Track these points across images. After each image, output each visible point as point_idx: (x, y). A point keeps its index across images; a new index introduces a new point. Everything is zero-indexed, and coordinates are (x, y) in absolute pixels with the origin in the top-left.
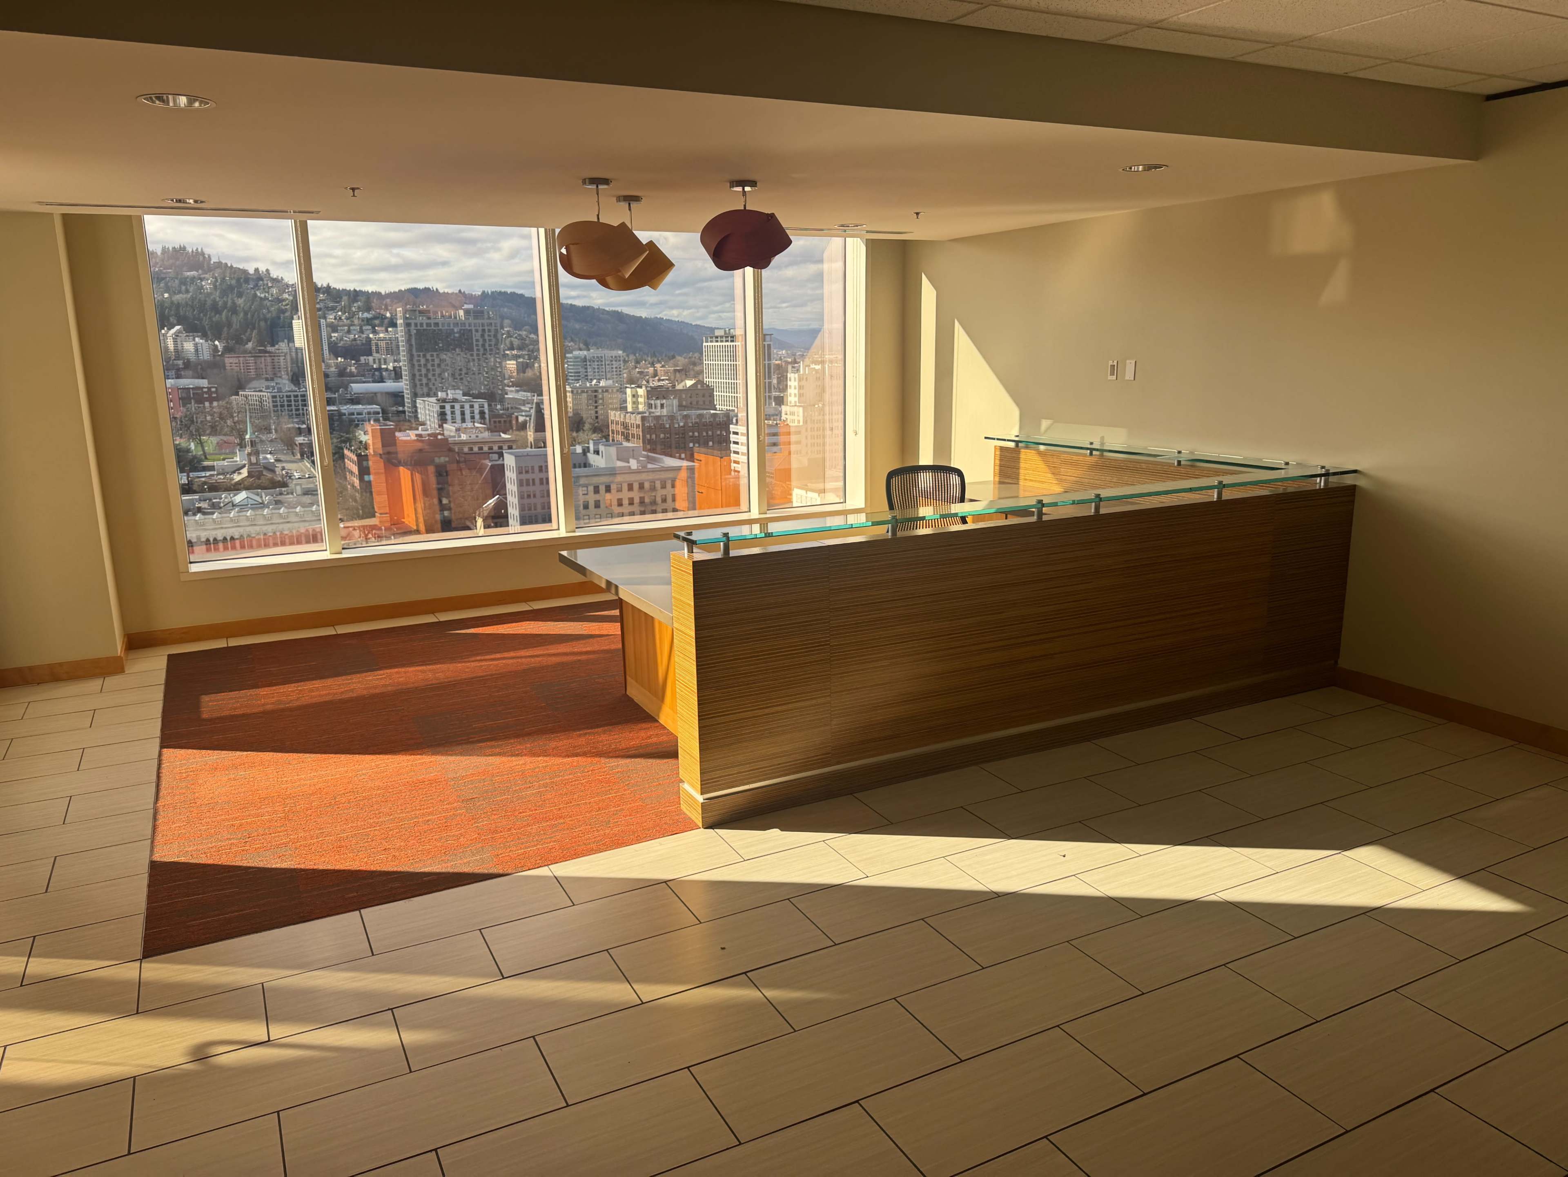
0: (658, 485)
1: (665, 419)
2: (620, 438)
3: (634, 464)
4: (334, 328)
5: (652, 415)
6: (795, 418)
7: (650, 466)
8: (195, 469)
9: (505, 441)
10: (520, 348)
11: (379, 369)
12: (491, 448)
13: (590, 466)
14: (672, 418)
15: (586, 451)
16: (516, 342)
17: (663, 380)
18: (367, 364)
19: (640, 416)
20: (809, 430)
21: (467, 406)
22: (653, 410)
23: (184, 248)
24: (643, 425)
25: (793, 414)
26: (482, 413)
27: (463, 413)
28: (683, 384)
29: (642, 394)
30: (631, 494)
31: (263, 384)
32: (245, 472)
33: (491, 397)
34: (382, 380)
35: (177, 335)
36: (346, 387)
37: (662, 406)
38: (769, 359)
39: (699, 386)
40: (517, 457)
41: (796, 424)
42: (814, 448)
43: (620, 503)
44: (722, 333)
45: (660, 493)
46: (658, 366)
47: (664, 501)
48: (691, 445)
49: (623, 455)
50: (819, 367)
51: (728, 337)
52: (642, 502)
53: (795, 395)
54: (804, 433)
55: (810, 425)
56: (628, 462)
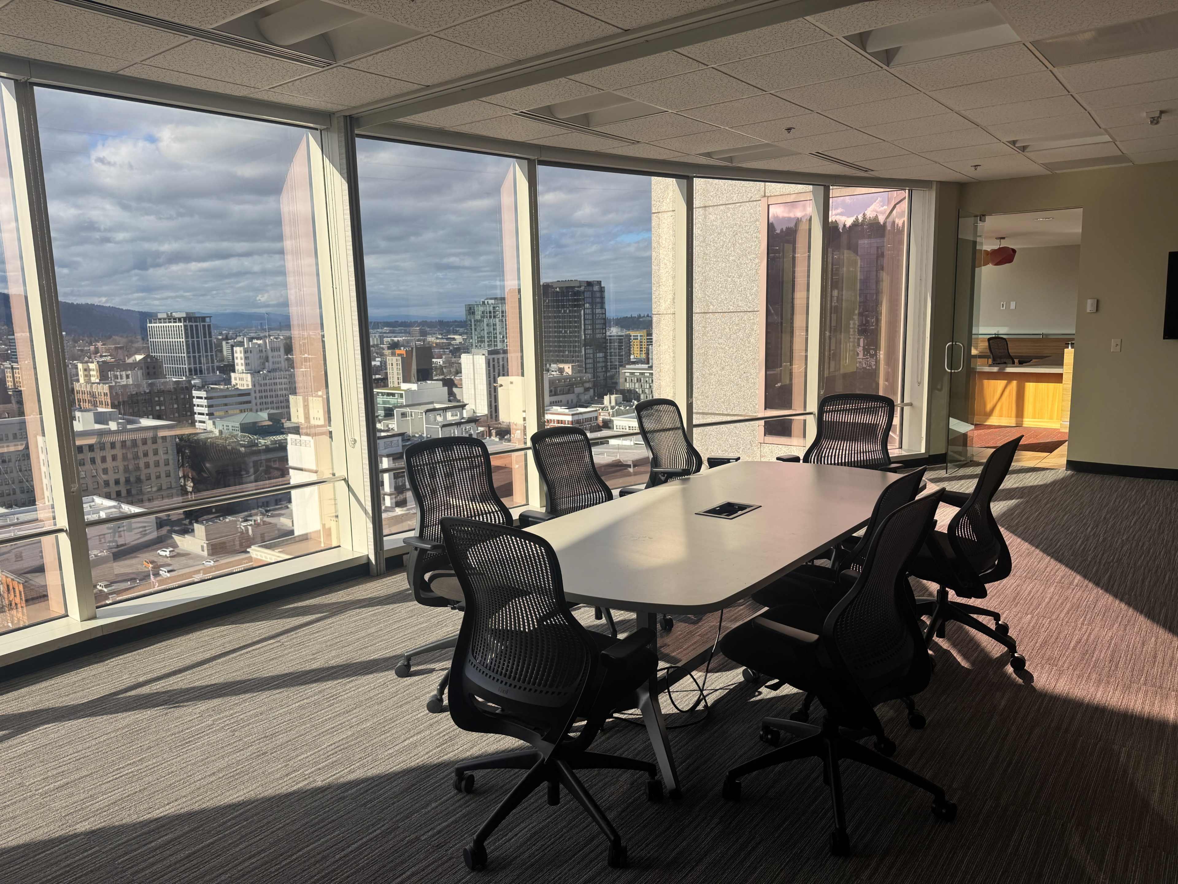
0: (139, 442)
1: (131, 387)
2: (87, 405)
3: (113, 426)
5: (118, 384)
6: (245, 382)
7: (129, 427)
14: (138, 386)
17: (105, 356)
19: (107, 385)
20: (257, 391)
22: (119, 380)
24: (111, 393)
25: (241, 379)
28: (133, 358)
29: (94, 368)
30: (113, 451)
37: (128, 377)
39: (149, 360)
41: (245, 387)
42: (262, 407)
43: (104, 459)
44: (165, 316)
45: (141, 449)
46: (99, 344)
47: (146, 455)
48: (158, 408)
49: (100, 418)
50: (260, 342)
51: (170, 318)
52: (125, 458)
53: (242, 364)
54: (253, 395)
55: (258, 388)
56: (108, 424)
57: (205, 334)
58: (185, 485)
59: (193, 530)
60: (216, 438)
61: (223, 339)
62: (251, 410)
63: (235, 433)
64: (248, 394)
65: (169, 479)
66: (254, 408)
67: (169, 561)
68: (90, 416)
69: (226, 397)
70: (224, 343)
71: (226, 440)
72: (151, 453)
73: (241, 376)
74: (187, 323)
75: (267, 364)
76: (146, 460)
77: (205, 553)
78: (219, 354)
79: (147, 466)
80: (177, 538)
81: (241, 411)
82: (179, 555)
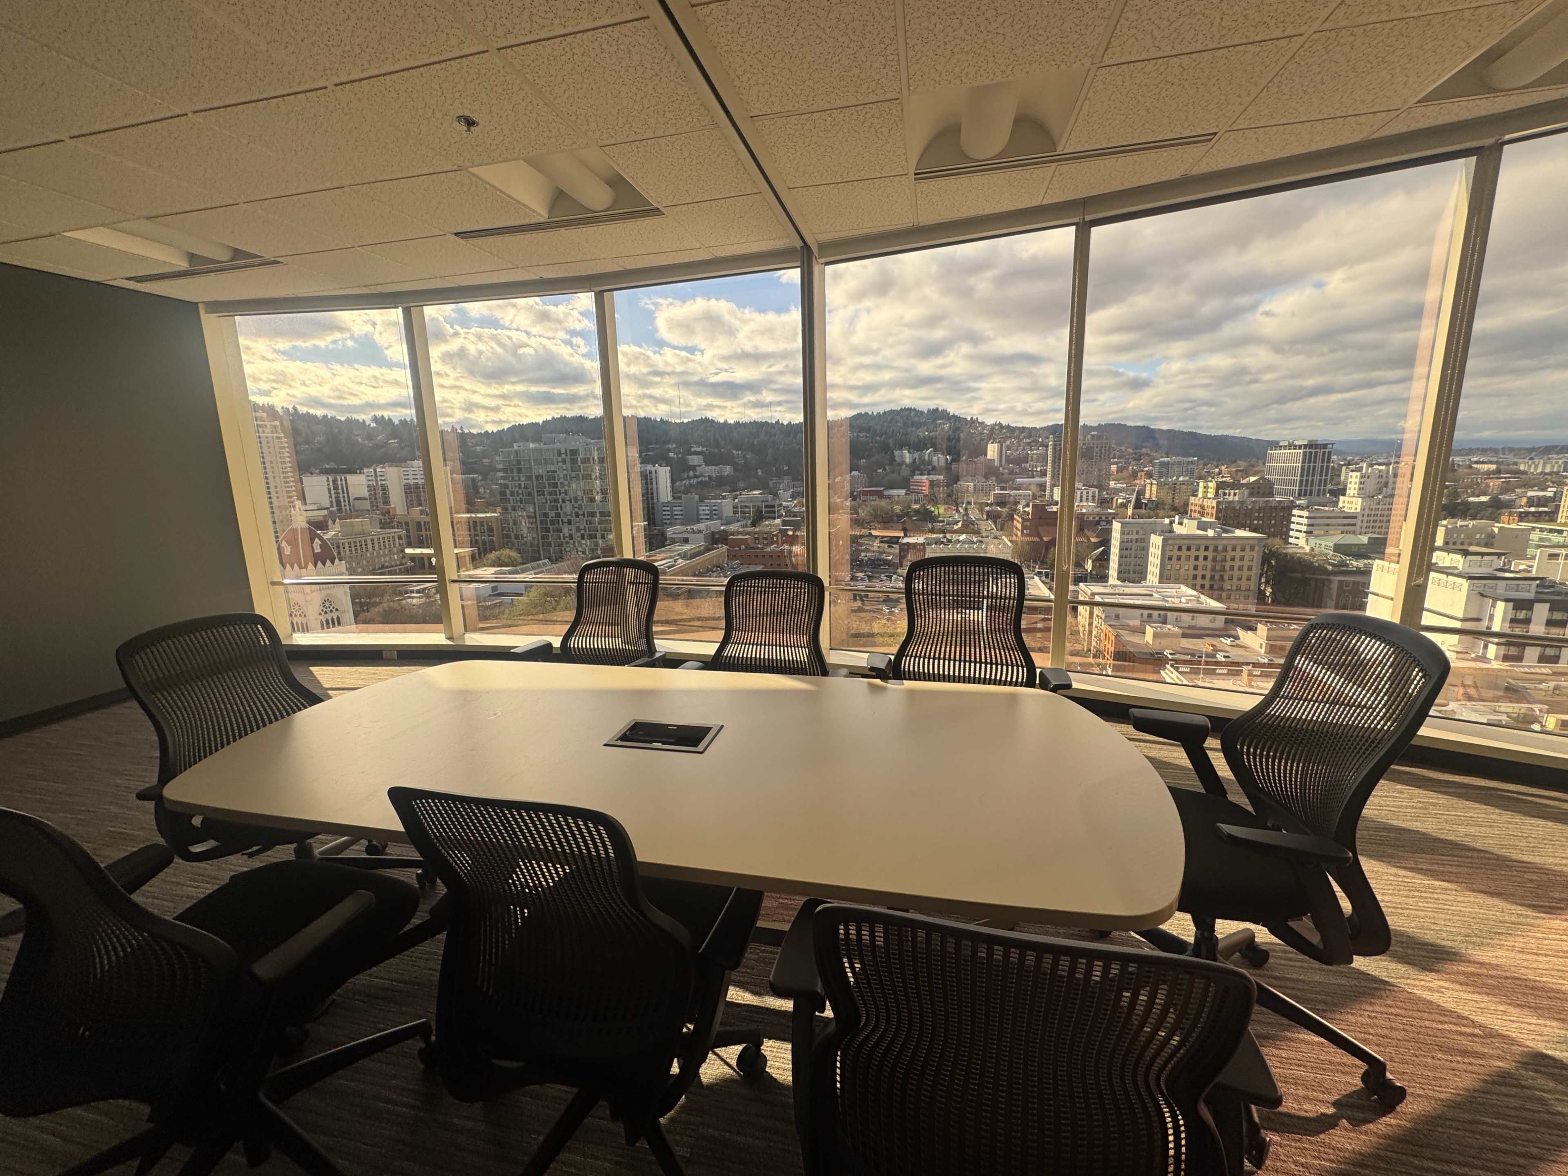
0: (1229, 548)
1: (1236, 503)
2: (1197, 515)
3: (1211, 533)
4: (1009, 448)
5: (1225, 500)
6: (1353, 506)
7: (1224, 535)
8: (935, 522)
9: (1110, 514)
10: (1119, 458)
11: (1032, 471)
12: (1100, 518)
13: (1174, 532)
14: (1242, 503)
15: (1172, 523)
16: (1117, 454)
17: (1226, 477)
18: (1025, 468)
20: (1366, 515)
21: (1085, 492)
22: (1227, 497)
23: (937, 409)
24: (1218, 507)
25: (1351, 503)
26: (1093, 496)
27: (1081, 497)
28: (1247, 479)
29: (1213, 486)
30: (1206, 553)
31: (970, 478)
32: (960, 524)
33: (1101, 487)
34: (1033, 477)
35: (930, 453)
36: (1013, 481)
37: (1235, 494)
38: (1328, 462)
39: (1262, 482)
40: (1122, 523)
41: (1353, 510)
42: (1367, 530)
43: (1197, 558)
44: (1286, 443)
45: (1230, 554)
46: (1223, 468)
47: (1233, 559)
48: (1256, 522)
49: (1202, 526)
50: (1383, 468)
51: (1292, 446)
52: (1214, 559)
53: (1355, 489)
54: (1360, 518)
55: (1367, 512)
56: (1206, 531)
57: (1323, 460)
58: (1265, 589)
59: (1256, 629)
60: (1305, 554)
61: (1344, 465)
62: (1354, 533)
63: (1327, 551)
64: (1355, 517)
65: (1248, 582)
66: (1358, 532)
67: (1228, 649)
68: (1195, 523)
69: (1329, 518)
70: (1344, 468)
71: (1314, 557)
72: (1237, 559)
73: (1351, 499)
74: (1307, 450)
75: (1385, 489)
76: (1232, 563)
77: (1263, 651)
78: (1336, 479)
79: (1232, 568)
80: (1240, 632)
81: (1343, 533)
82: (1238, 646)
